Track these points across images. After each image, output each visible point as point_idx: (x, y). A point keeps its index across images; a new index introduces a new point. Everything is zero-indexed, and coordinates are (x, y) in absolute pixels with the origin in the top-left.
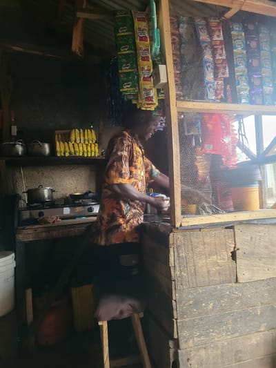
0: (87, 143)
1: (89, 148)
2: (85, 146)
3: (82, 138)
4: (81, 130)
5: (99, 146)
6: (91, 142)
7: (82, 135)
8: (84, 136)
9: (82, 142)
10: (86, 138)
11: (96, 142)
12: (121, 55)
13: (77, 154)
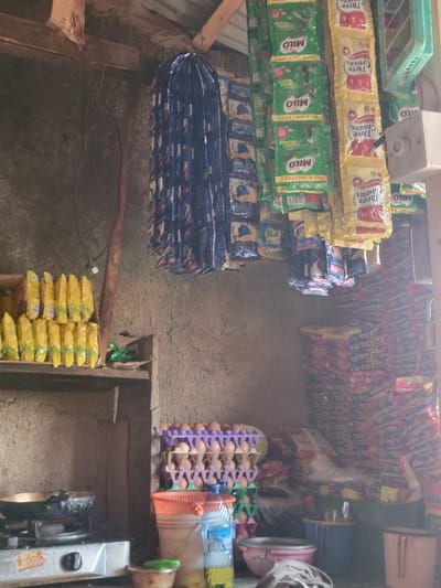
0: (63, 318)
1: (69, 337)
2: (55, 329)
3: (48, 302)
4: (48, 276)
5: (101, 331)
6: (76, 318)
7: (48, 291)
8: (55, 296)
9: (48, 314)
10: (62, 304)
11: (93, 319)
12: (279, 65)
13: (29, 358)
